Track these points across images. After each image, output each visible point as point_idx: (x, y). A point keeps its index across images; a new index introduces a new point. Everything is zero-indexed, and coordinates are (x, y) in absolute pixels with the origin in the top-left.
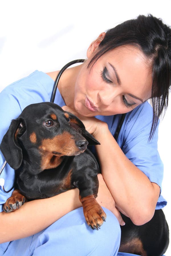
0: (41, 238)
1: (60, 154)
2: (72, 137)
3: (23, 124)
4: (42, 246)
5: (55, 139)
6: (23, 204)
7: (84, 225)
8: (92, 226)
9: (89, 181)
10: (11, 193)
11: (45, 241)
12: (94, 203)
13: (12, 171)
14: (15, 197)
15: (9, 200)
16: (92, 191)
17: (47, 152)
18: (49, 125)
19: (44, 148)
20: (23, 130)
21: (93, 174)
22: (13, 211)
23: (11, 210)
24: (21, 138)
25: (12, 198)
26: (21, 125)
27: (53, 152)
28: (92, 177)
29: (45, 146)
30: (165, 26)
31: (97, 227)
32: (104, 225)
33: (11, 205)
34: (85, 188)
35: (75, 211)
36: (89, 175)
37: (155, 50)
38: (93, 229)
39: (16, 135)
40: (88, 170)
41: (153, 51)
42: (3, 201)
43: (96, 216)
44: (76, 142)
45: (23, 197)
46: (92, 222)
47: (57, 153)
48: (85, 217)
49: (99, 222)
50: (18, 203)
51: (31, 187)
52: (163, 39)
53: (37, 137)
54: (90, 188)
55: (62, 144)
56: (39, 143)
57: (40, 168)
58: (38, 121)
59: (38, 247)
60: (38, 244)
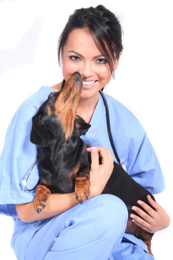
59: (63, 230)
60: (63, 227)
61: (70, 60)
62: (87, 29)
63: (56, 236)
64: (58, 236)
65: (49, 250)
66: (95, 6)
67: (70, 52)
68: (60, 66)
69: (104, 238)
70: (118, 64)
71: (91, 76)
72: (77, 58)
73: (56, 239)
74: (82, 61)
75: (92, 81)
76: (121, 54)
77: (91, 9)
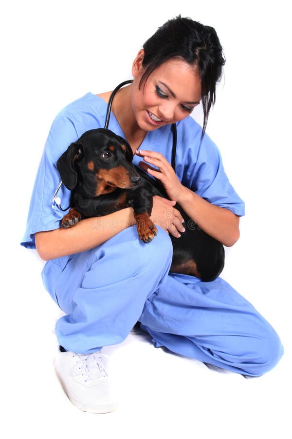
0: (98, 253)
1: (114, 185)
2: (127, 172)
3: (82, 151)
4: (98, 261)
5: (111, 171)
6: (79, 221)
7: (137, 241)
8: (144, 240)
9: (144, 200)
10: (68, 211)
11: (102, 256)
12: (147, 220)
13: (68, 192)
14: (72, 214)
15: (65, 217)
16: (146, 210)
17: (102, 179)
18: (107, 157)
19: (100, 177)
20: (82, 156)
21: (148, 194)
22: (70, 227)
23: (68, 226)
24: (79, 164)
25: (69, 215)
26: (80, 151)
27: (108, 182)
28: (147, 197)
29: (101, 175)
30: (195, 22)
31: (149, 240)
32: (155, 239)
33: (68, 221)
34: (140, 206)
35: (130, 228)
36: (144, 195)
37: (196, 56)
38: (145, 242)
39: (73, 160)
40: (144, 191)
41: (195, 57)
42: (60, 217)
43: (148, 230)
44: (130, 178)
45: (79, 214)
46: (143, 236)
47: (111, 184)
48: (138, 232)
49: (150, 236)
50: (74, 219)
51: (86, 207)
52: (199, 40)
53: (95, 166)
54: (144, 206)
55: (117, 177)
56: (96, 171)
57: (95, 194)
58: (97, 152)
59: (95, 262)
60: (95, 259)
63: (87, 270)
65: (81, 287)
69: (139, 275)
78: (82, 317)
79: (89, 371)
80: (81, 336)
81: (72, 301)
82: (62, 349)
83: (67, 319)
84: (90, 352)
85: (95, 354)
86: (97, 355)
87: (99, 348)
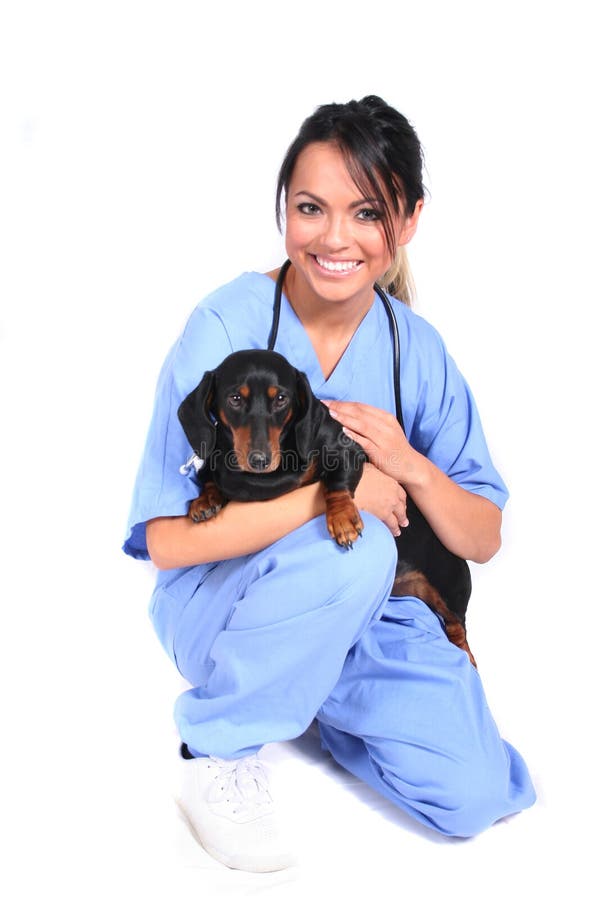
4: (262, 578)
8: (339, 542)
11: (270, 568)
31: (348, 544)
32: (359, 543)
33: (203, 512)
46: (339, 535)
49: (351, 537)
59: (253, 582)
60: (253, 576)
61: (299, 214)
62: (335, 141)
63: (238, 597)
64: (243, 597)
65: (225, 629)
66: (358, 98)
67: (299, 194)
68: (280, 230)
69: (340, 602)
70: (414, 231)
71: (345, 248)
72: (315, 207)
73: (237, 605)
74: (326, 216)
75: (348, 261)
76: (420, 206)
77: (353, 104)
78: (228, 686)
79: (241, 792)
80: (222, 724)
81: (208, 657)
82: (186, 753)
83: (197, 693)
84: (239, 755)
85: (247, 759)
86: (251, 760)
87: (257, 748)
